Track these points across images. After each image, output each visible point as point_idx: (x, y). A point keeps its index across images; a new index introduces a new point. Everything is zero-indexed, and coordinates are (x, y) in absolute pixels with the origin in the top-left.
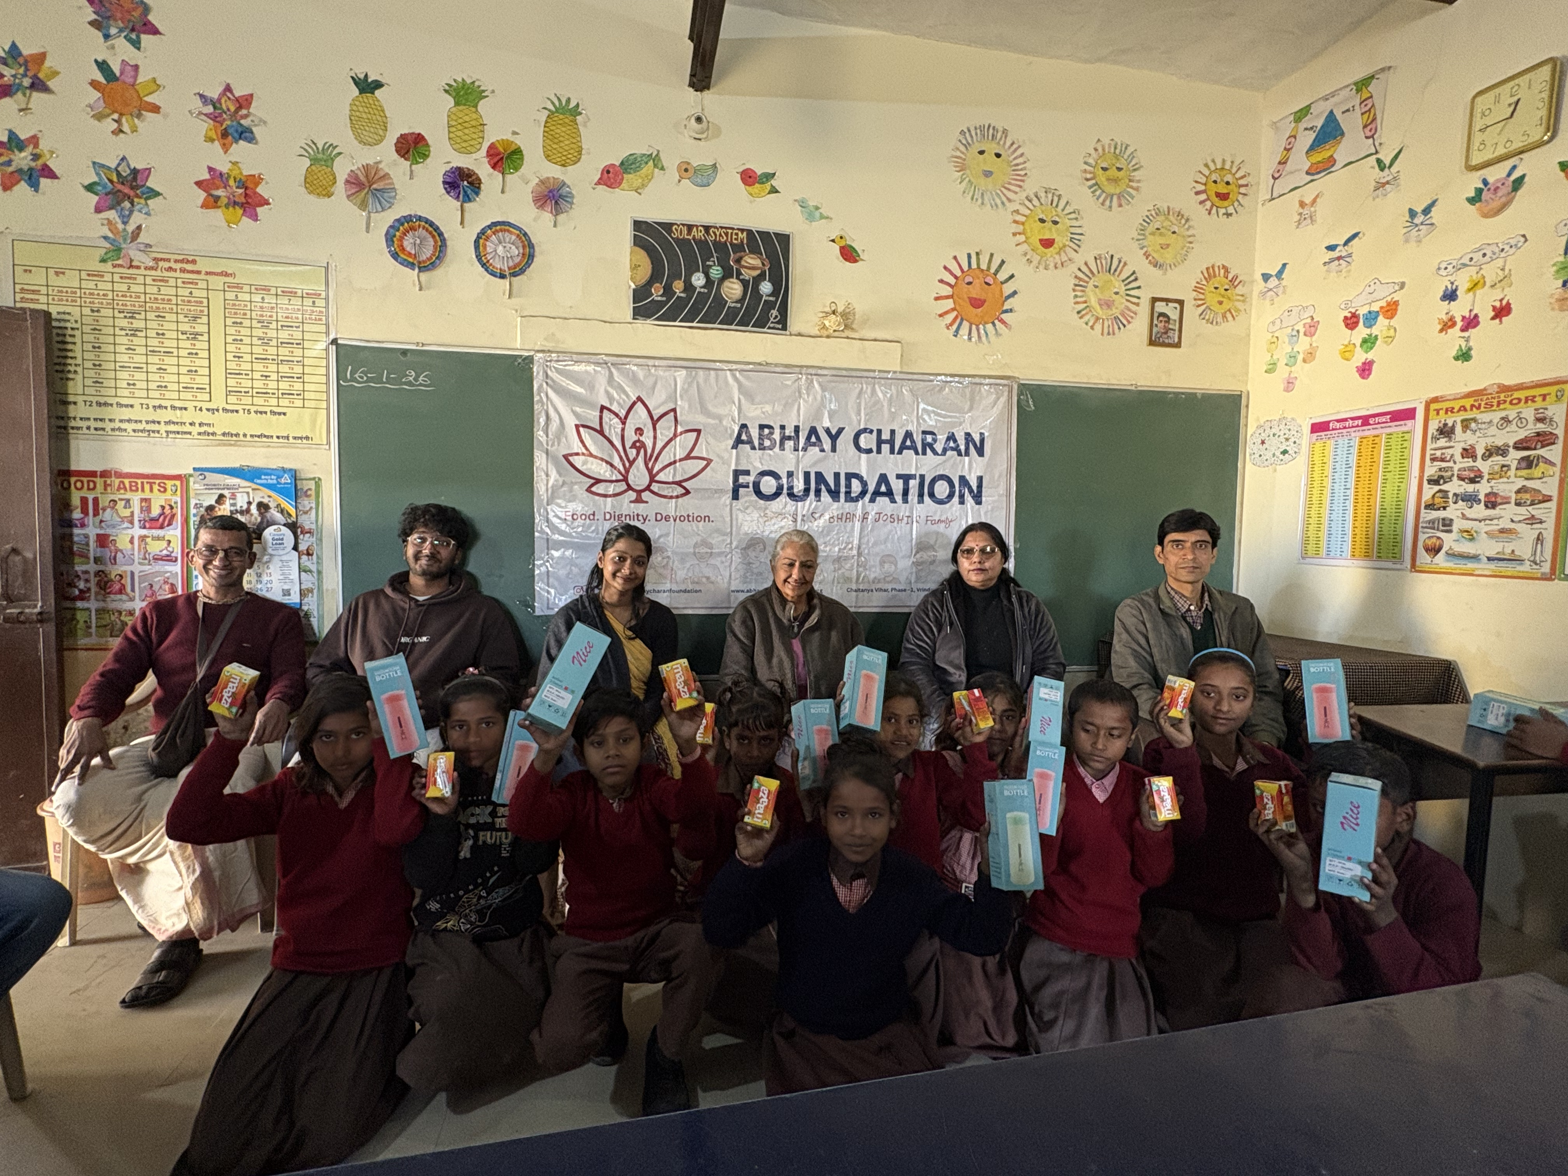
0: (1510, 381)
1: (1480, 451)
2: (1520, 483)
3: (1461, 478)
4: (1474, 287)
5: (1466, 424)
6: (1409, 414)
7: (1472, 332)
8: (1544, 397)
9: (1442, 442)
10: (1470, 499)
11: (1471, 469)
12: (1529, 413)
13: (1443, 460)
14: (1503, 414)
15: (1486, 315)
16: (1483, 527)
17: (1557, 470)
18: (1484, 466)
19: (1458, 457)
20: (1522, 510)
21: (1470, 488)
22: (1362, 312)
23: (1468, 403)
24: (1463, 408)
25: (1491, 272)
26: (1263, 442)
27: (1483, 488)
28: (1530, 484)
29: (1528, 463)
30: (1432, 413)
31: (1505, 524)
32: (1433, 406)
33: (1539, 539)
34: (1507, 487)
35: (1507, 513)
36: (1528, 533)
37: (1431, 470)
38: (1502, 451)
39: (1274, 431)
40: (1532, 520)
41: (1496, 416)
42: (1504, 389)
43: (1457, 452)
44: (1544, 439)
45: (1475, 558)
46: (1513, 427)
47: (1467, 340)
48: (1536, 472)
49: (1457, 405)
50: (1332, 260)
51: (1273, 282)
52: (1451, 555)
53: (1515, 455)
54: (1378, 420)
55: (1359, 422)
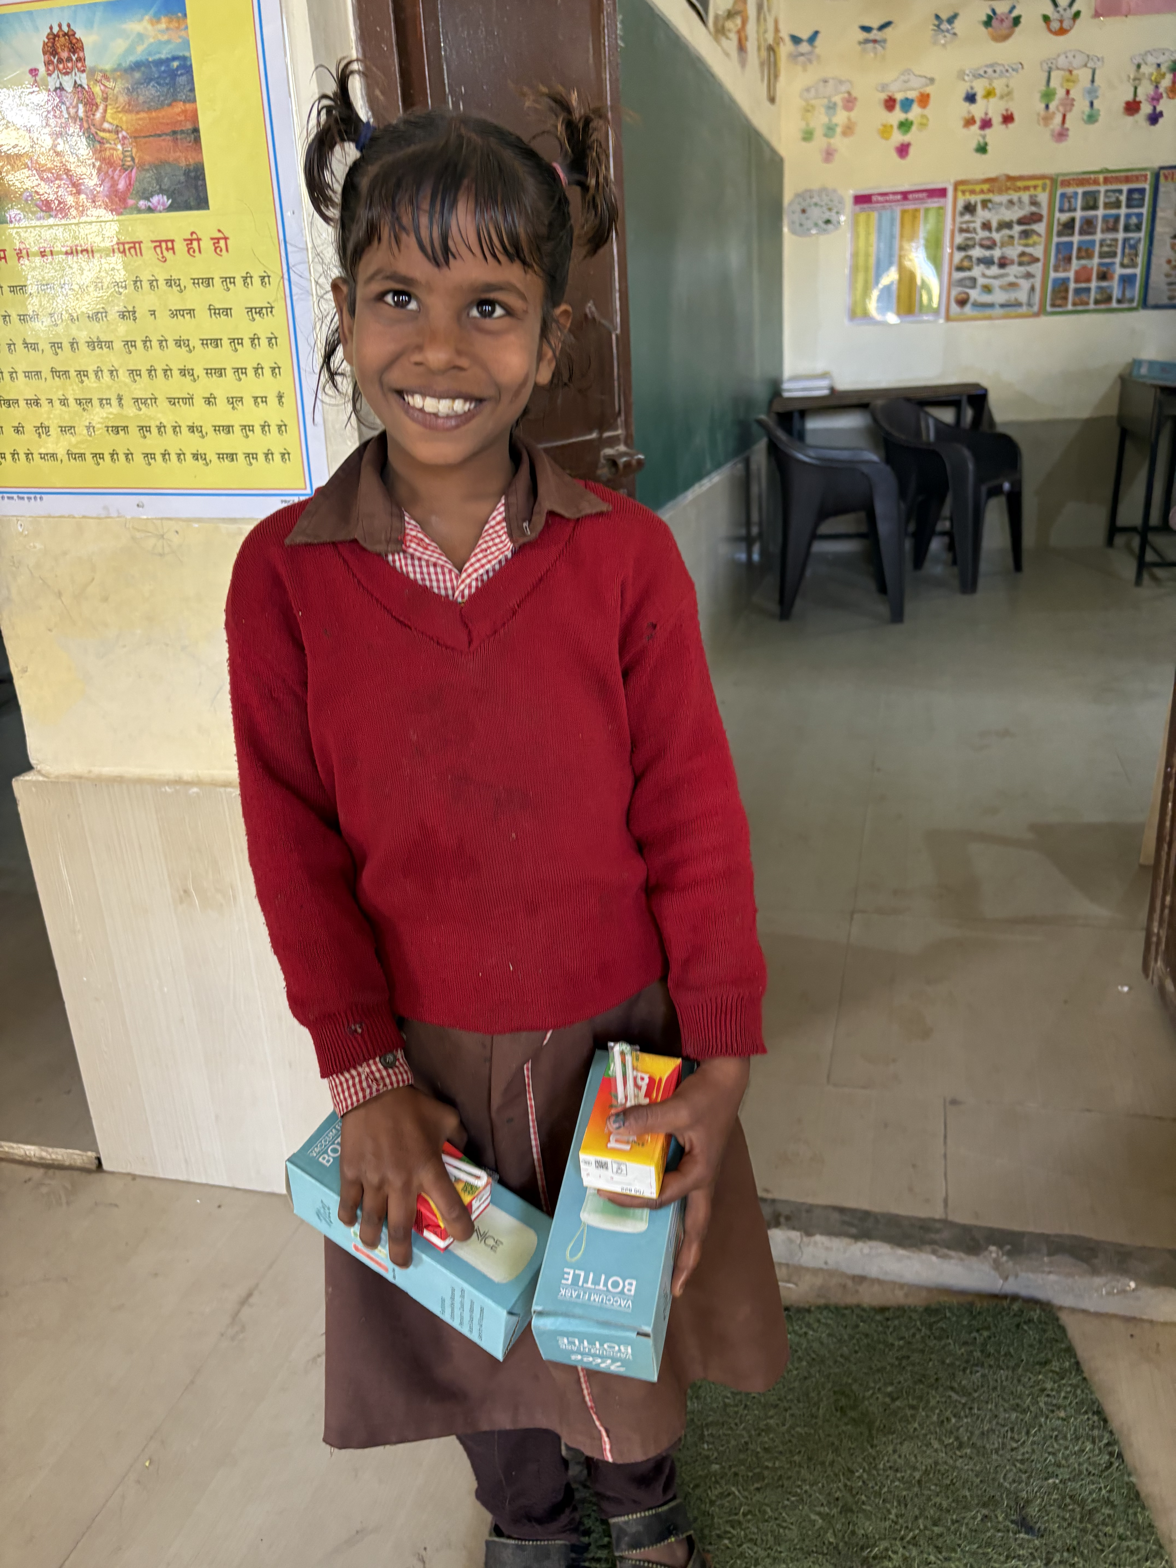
0: (1013, 173)
1: (994, 225)
2: (1020, 249)
3: (982, 246)
4: (989, 94)
5: (985, 203)
6: (942, 193)
7: (988, 131)
8: (1035, 187)
9: (967, 217)
10: (988, 262)
11: (989, 238)
12: (1025, 197)
13: (967, 231)
14: (1009, 197)
15: (997, 120)
16: (996, 283)
17: (1043, 240)
18: (997, 236)
19: (979, 230)
20: (1022, 269)
21: (987, 253)
22: (899, 96)
23: (986, 187)
24: (982, 192)
25: (999, 85)
26: (804, 211)
27: (997, 253)
28: (1029, 250)
29: (1026, 234)
30: (960, 194)
31: (1011, 279)
32: (961, 188)
33: (1033, 289)
34: (1012, 253)
35: (1014, 270)
36: (1025, 284)
37: (959, 239)
38: (1008, 225)
39: (814, 200)
40: (1029, 276)
41: (1003, 198)
42: (1009, 178)
43: (978, 225)
44: (1035, 218)
45: (991, 306)
46: (1016, 208)
47: (984, 137)
48: (1031, 241)
49: (978, 188)
50: (867, 41)
51: (804, 47)
52: (977, 305)
53: (1017, 229)
54: (916, 196)
55: (899, 197)
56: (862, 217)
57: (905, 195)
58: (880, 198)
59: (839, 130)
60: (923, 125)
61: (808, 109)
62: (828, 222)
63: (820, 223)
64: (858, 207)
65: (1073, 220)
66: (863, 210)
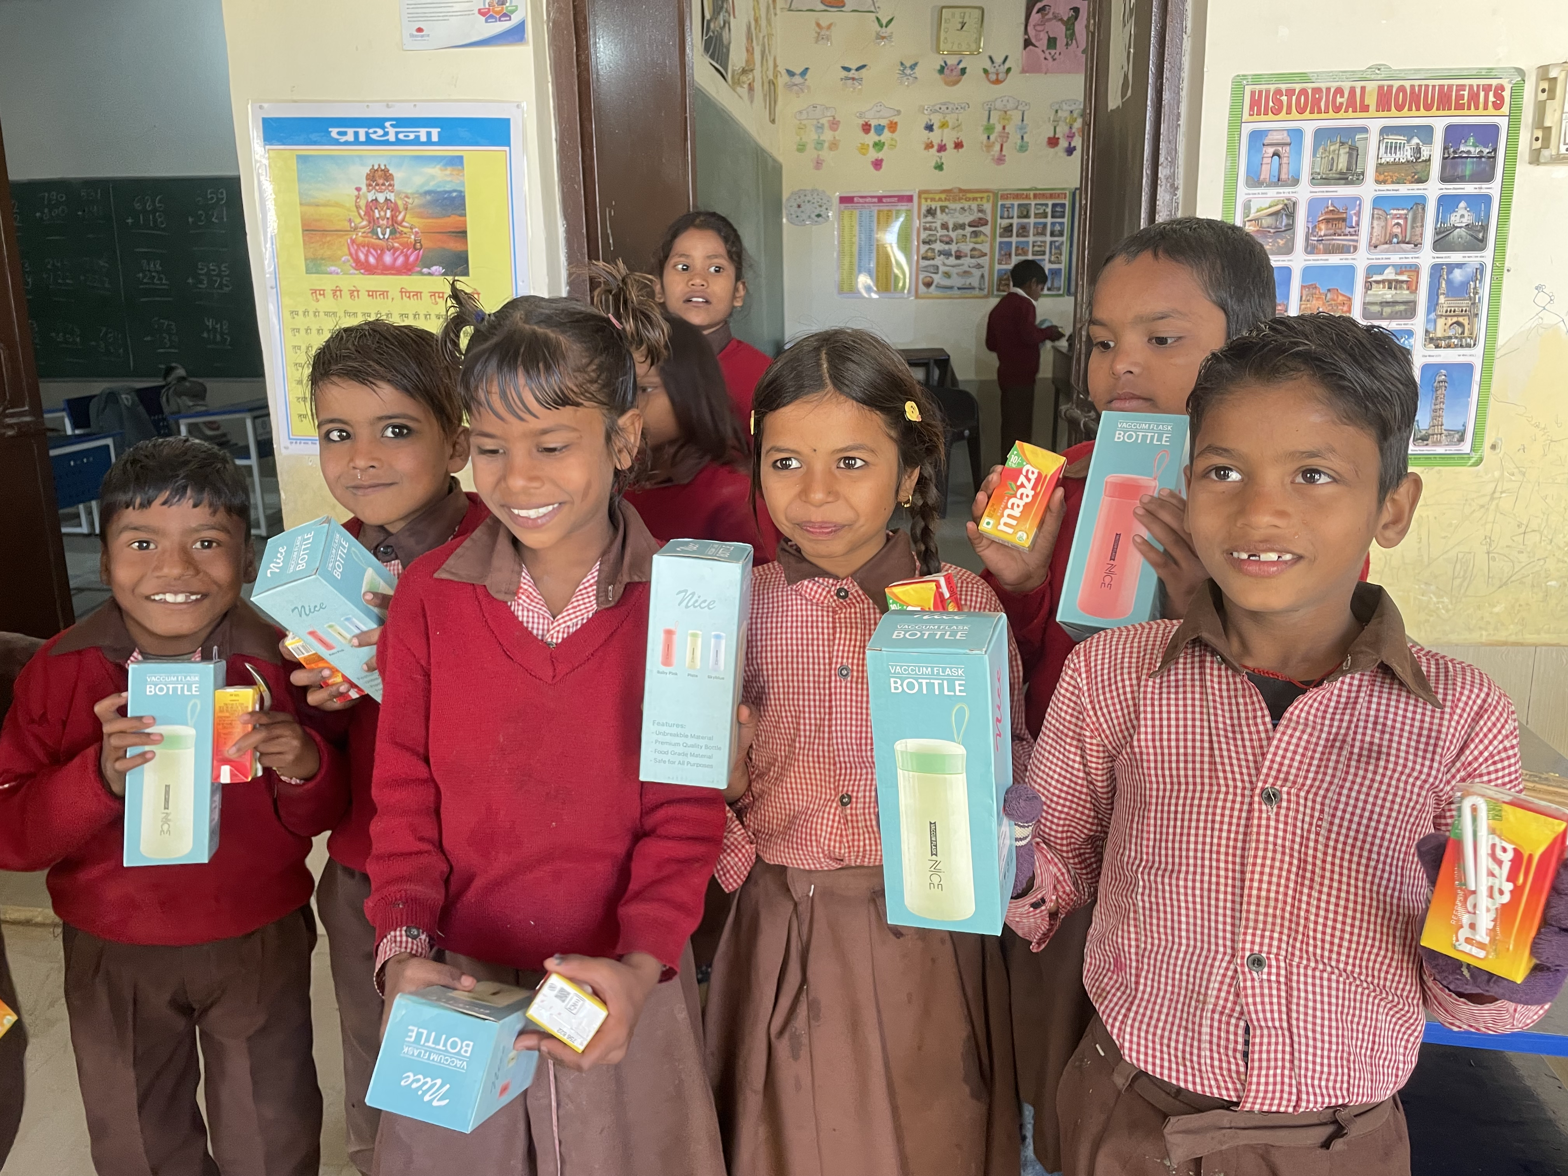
0: (963, 187)
1: (951, 226)
2: (972, 245)
3: (941, 241)
4: (943, 125)
5: (943, 209)
6: (910, 199)
7: (943, 154)
8: (982, 198)
9: (929, 219)
10: (947, 254)
11: (947, 236)
12: (974, 206)
13: (930, 230)
14: (961, 205)
15: (950, 146)
16: (954, 271)
17: (989, 239)
18: (953, 235)
19: (939, 229)
20: (973, 261)
21: (947, 247)
22: (873, 123)
23: (943, 196)
24: (940, 200)
25: (951, 119)
26: (799, 206)
27: (953, 248)
28: (978, 246)
29: (975, 234)
30: (923, 201)
31: (966, 268)
32: (923, 196)
33: (982, 276)
34: (966, 248)
35: (967, 261)
36: (977, 273)
37: (924, 235)
38: (962, 226)
39: (808, 198)
40: (979, 266)
41: (958, 206)
42: (961, 190)
43: (938, 225)
44: (982, 222)
45: (951, 288)
46: (967, 213)
47: (941, 158)
48: (979, 240)
49: (937, 197)
50: (847, 78)
51: (797, 79)
52: (938, 287)
53: (969, 230)
54: (888, 200)
55: (876, 200)
56: (847, 213)
57: (880, 199)
58: (861, 200)
59: (826, 145)
60: (892, 146)
61: (801, 128)
62: (819, 216)
63: (813, 216)
64: (843, 206)
65: (1011, 225)
66: (846, 208)
